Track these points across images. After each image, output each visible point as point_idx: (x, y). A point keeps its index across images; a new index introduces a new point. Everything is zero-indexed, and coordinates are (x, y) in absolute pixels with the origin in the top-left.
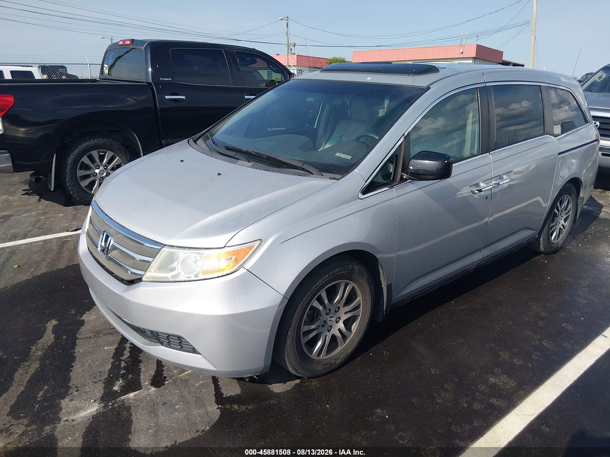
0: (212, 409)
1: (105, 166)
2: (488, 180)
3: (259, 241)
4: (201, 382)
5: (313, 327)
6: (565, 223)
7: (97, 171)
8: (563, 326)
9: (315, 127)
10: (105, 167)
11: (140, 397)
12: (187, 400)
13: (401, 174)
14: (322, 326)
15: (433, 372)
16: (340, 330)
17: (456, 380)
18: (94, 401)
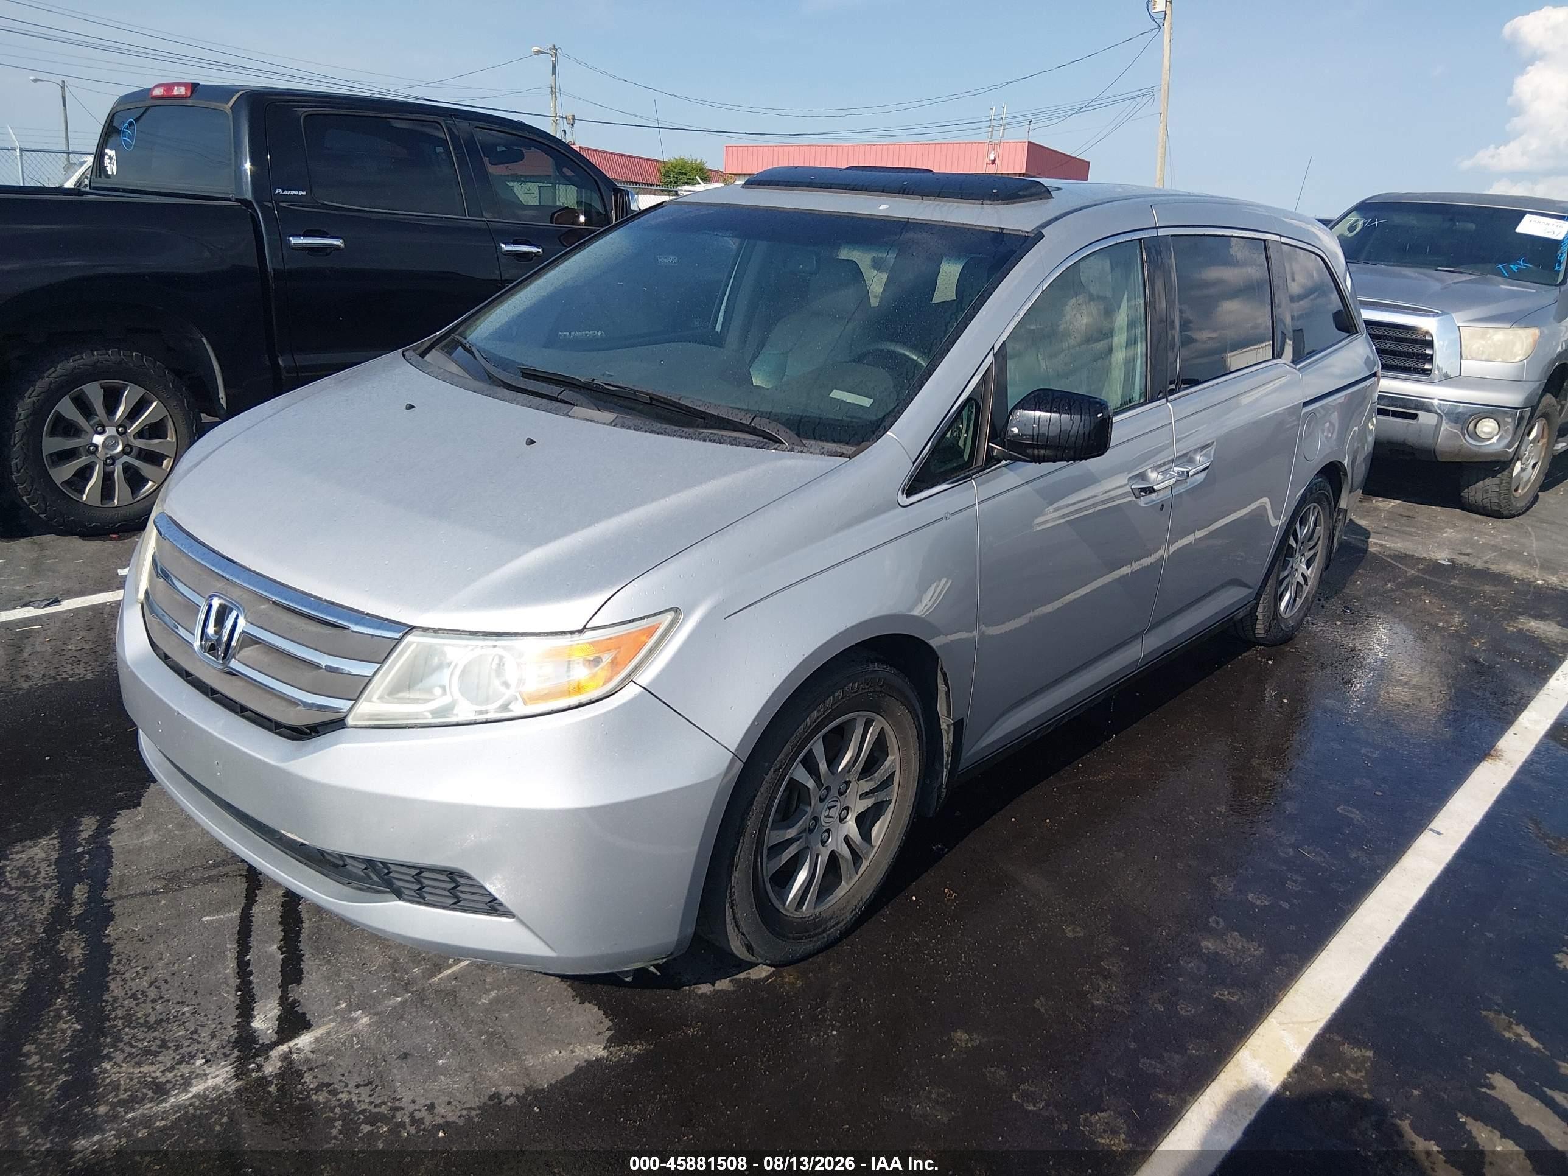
0: (537, 1062)
1: (120, 426)
2: (1164, 464)
3: (672, 613)
4: (493, 994)
5: (791, 833)
6: (1308, 568)
7: (98, 439)
8: (1340, 811)
9: (718, 328)
10: (120, 429)
11: (333, 1042)
12: (463, 1044)
13: (988, 445)
14: (809, 830)
15: (1070, 935)
16: (847, 839)
17: (1128, 949)
18: (204, 1060)
